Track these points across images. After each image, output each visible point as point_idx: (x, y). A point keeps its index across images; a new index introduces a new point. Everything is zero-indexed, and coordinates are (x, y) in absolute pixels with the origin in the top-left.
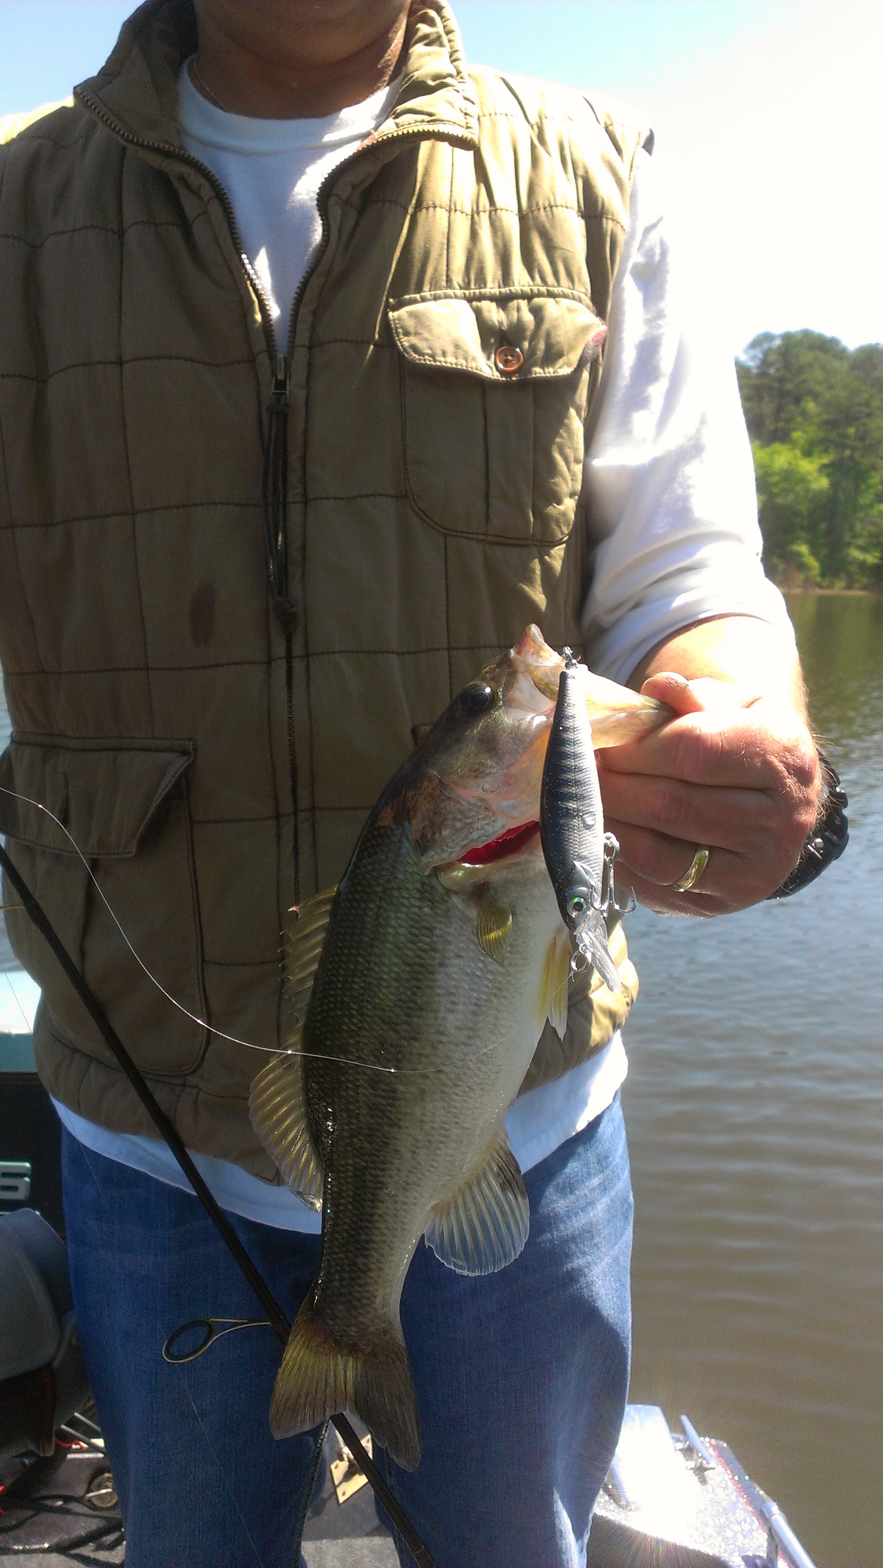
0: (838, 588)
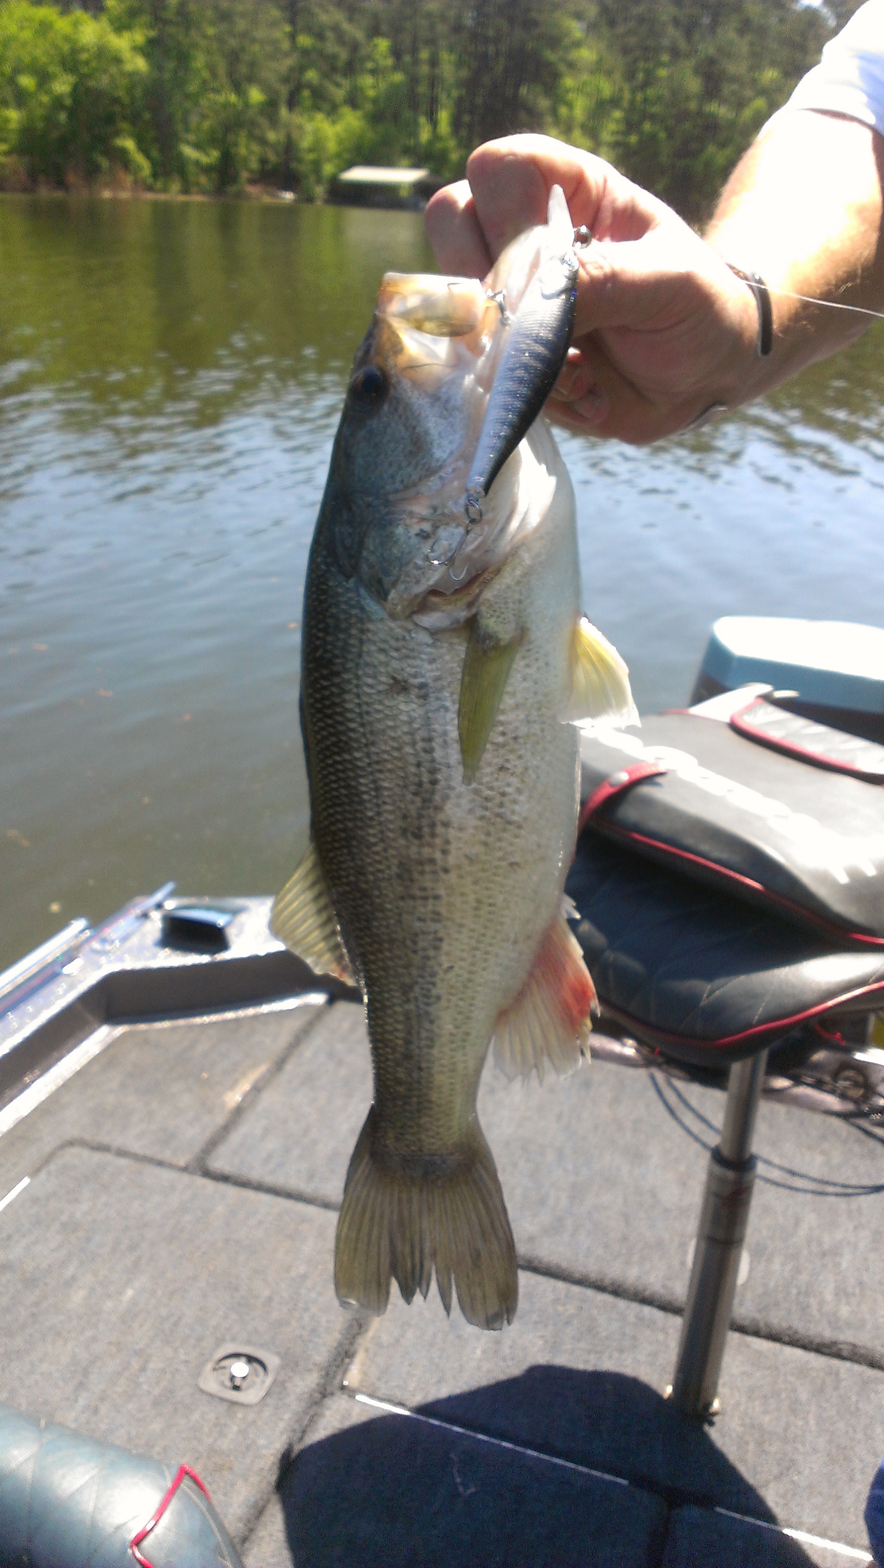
0: (174, 194)
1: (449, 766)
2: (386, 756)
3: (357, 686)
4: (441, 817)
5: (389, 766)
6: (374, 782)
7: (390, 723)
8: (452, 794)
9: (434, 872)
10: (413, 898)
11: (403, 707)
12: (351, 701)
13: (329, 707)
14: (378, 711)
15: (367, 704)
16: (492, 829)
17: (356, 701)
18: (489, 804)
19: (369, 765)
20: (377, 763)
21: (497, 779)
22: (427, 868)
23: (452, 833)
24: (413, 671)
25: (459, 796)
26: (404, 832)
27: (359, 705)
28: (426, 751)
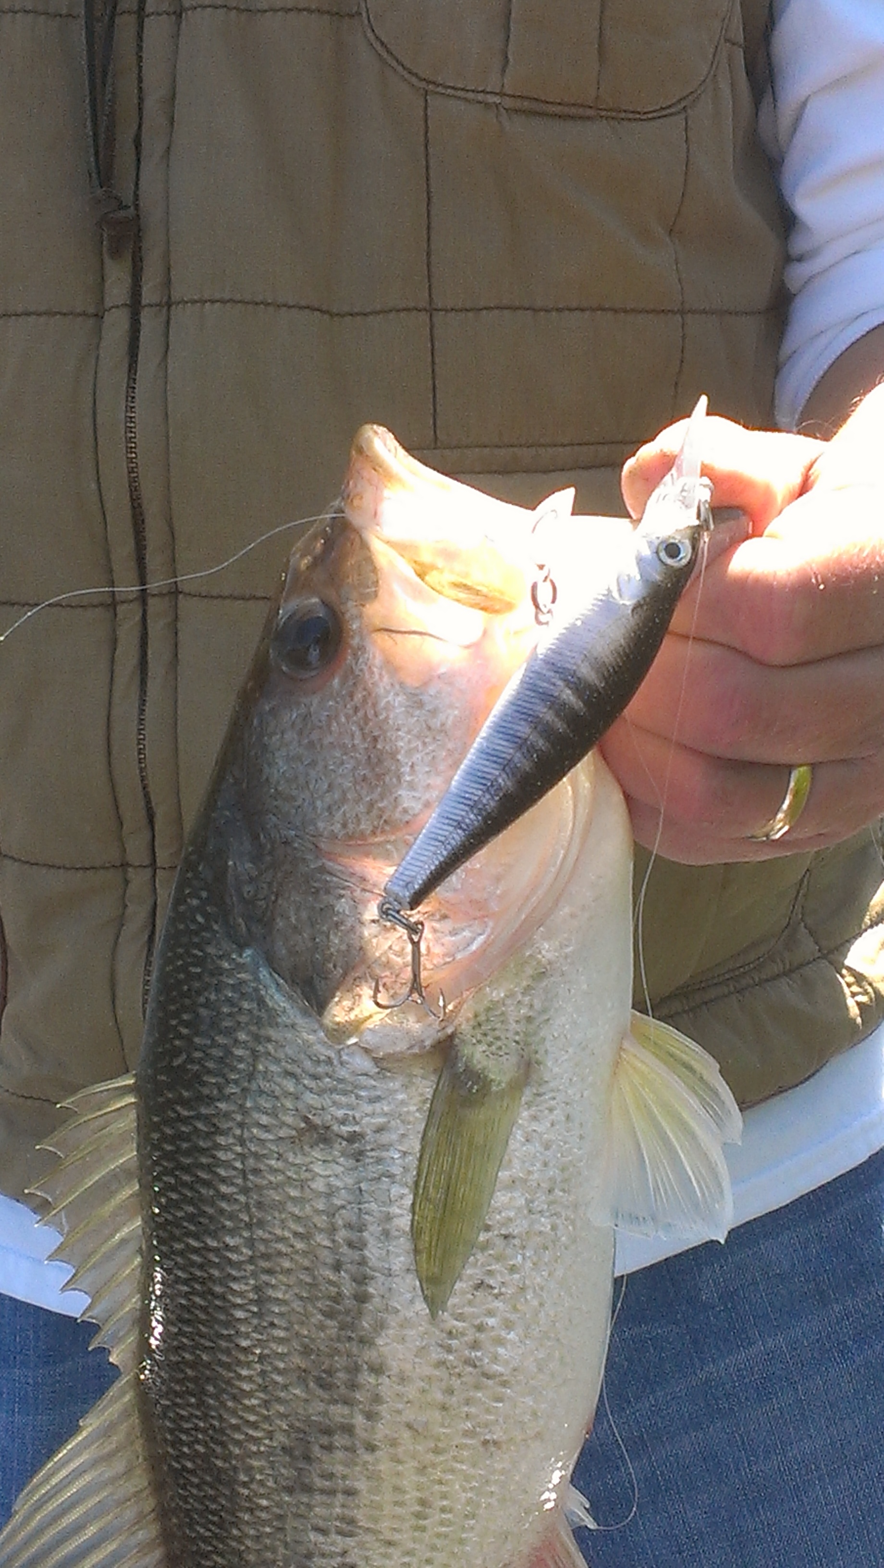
1: (389, 1274)
2: (281, 1247)
3: (241, 1125)
4: (370, 1355)
5: (287, 1264)
6: (257, 1289)
7: (293, 1193)
8: (392, 1321)
9: (352, 1449)
10: (308, 1489)
11: (318, 1168)
12: (227, 1148)
13: (188, 1153)
14: (274, 1171)
15: (257, 1156)
16: (456, 1383)
17: (239, 1149)
18: (454, 1343)
19: (251, 1260)
20: (266, 1257)
21: (470, 1303)
22: (339, 1440)
23: (387, 1386)
24: (340, 1113)
25: (405, 1324)
26: (302, 1376)
27: (242, 1157)
28: (350, 1245)
